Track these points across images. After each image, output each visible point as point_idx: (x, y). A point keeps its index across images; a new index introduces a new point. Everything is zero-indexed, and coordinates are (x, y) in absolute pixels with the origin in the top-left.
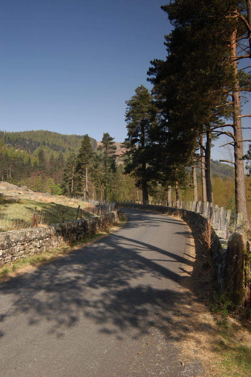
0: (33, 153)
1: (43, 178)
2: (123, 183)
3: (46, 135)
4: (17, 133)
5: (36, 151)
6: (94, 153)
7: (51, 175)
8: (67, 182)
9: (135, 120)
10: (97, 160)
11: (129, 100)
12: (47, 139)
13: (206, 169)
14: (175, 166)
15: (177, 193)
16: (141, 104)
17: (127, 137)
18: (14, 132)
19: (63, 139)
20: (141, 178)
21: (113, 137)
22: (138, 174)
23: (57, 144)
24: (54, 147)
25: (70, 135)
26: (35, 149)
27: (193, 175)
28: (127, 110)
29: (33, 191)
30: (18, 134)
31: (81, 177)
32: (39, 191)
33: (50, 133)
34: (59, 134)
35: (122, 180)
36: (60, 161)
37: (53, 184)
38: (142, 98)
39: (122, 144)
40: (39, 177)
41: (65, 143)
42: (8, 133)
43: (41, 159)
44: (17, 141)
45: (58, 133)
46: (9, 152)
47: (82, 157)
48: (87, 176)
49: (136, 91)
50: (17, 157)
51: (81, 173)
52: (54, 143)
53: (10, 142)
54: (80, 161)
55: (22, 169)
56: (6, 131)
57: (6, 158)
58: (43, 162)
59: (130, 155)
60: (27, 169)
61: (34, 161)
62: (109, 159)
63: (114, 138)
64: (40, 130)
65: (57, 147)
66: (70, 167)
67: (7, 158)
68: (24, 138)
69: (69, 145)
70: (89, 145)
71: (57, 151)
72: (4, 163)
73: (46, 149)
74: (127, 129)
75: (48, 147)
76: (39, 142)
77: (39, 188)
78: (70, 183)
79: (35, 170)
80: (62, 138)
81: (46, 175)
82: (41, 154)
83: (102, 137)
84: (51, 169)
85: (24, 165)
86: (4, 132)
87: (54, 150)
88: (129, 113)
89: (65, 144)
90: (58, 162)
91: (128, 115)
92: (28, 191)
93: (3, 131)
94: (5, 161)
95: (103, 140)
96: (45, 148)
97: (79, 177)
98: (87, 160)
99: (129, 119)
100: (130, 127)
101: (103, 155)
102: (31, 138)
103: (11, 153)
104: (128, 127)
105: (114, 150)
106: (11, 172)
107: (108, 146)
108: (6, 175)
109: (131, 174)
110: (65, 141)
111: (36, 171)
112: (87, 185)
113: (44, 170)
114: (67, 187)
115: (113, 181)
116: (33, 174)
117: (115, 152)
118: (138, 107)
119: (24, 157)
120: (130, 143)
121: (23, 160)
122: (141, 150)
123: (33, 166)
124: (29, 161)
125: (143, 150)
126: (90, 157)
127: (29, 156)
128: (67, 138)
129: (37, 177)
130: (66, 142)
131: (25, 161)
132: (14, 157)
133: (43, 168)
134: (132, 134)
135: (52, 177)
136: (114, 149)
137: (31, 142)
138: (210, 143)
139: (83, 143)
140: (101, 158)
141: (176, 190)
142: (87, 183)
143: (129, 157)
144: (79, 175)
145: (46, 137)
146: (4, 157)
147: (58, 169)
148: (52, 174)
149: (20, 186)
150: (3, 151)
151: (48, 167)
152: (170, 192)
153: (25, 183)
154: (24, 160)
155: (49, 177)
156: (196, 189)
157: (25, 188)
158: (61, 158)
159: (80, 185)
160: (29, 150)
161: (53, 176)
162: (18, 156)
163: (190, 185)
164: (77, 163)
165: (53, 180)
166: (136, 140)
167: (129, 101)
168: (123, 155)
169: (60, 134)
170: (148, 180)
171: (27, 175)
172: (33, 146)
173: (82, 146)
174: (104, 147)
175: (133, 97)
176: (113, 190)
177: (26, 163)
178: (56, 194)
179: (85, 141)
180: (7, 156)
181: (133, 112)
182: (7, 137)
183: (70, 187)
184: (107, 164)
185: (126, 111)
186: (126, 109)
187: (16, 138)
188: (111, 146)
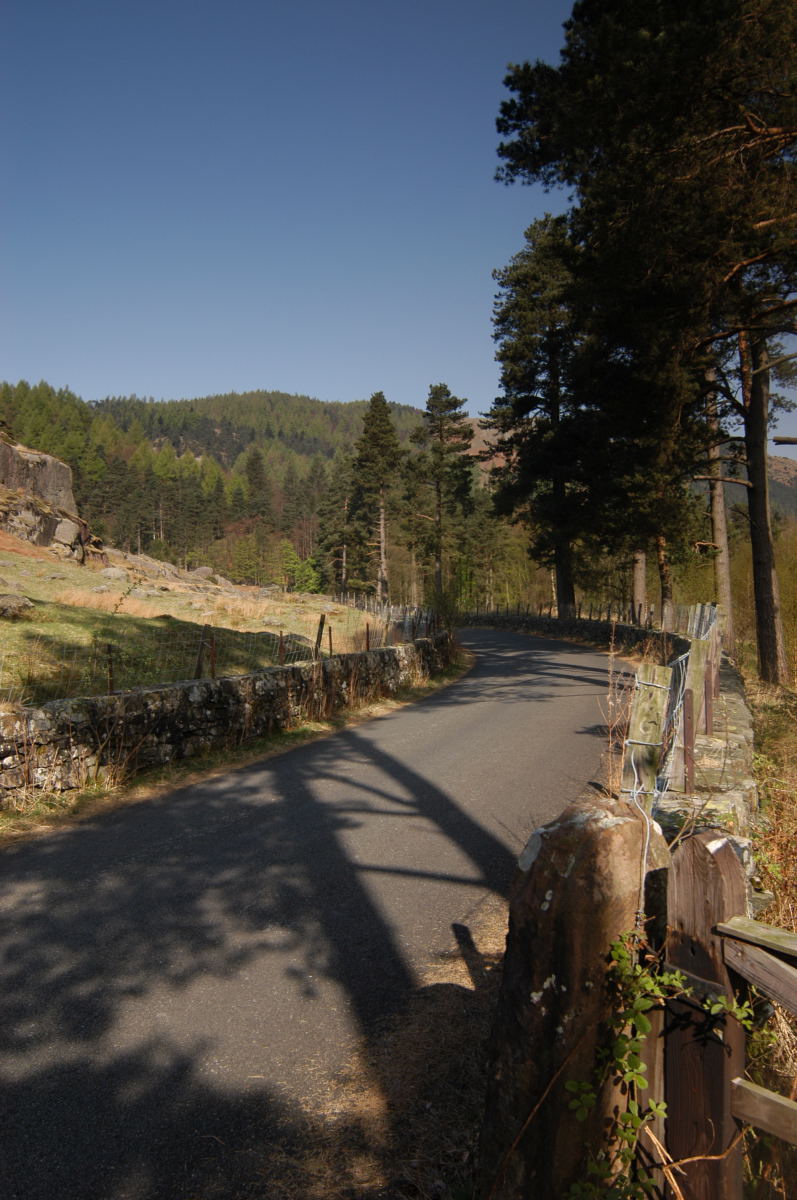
0: (236, 462)
1: (261, 540)
2: (508, 549)
3: (273, 406)
4: (186, 403)
5: (243, 458)
6: (404, 453)
7: (286, 530)
8: (327, 549)
9: (523, 333)
10: (411, 474)
11: (506, 267)
12: (278, 419)
13: (751, 484)
15: (663, 577)
16: (544, 277)
17: (502, 393)
18: (176, 402)
19: (328, 416)
20: (550, 530)
21: (460, 398)
22: (538, 516)
23: (310, 433)
24: (299, 442)
25: (348, 402)
26: (241, 449)
27: (711, 512)
28: (498, 301)
29: (229, 583)
30: (190, 407)
31: (364, 533)
32: (251, 581)
33: (286, 398)
34: (313, 402)
35: (505, 538)
36: (315, 486)
37: (291, 559)
38: (547, 257)
39: (486, 415)
40: (250, 536)
41: (334, 428)
42: (157, 404)
43: (256, 481)
44: (185, 427)
45: (311, 398)
46: (159, 462)
47: (365, 466)
48: (382, 530)
49: (528, 236)
50: (181, 476)
51: (364, 518)
52: (299, 431)
53: (165, 432)
54: (361, 482)
55: (197, 513)
56: (152, 400)
57: (147, 481)
58: (260, 489)
59: (512, 454)
60: (211, 512)
61: (234, 488)
62: (448, 469)
63: (466, 400)
64: (255, 391)
65: (309, 442)
66: (335, 502)
67: (151, 482)
68: (207, 419)
69: (348, 435)
70: (388, 427)
71: (308, 454)
72: (141, 497)
73: (271, 452)
74: (501, 365)
75: (280, 443)
76: (253, 430)
77: (248, 573)
78: (338, 554)
79: (236, 517)
80: (325, 412)
81: (272, 532)
82: (255, 467)
83: (427, 398)
84: (287, 511)
85: (202, 501)
86: (148, 401)
87: (300, 452)
88: (504, 312)
89: (332, 433)
90: (308, 487)
91: (502, 320)
92: (215, 582)
93: (145, 399)
94: (145, 489)
95: (428, 408)
96: (271, 446)
97: (357, 532)
98: (380, 475)
99: (506, 331)
100: (508, 358)
101: (431, 458)
102: (228, 418)
103: (165, 465)
104: (501, 357)
105: (466, 441)
106: (166, 525)
107: (446, 427)
108: (148, 535)
109: (514, 515)
110: (335, 421)
111: (239, 518)
112: (383, 560)
113: (263, 513)
114: (329, 565)
115: (475, 542)
116: (230, 528)
117: (468, 447)
118: (532, 289)
119: (203, 476)
120: (509, 412)
121: (199, 486)
122: (545, 436)
123: (229, 502)
124: (219, 487)
125: (550, 434)
126: (392, 465)
127: (216, 473)
128: (339, 413)
129: (241, 537)
130: (337, 423)
131: (207, 488)
132: (173, 476)
133: (259, 509)
134: (517, 382)
135: (289, 537)
136: (464, 438)
137: (228, 429)
138: (765, 390)
139: (370, 420)
140: (424, 468)
141: (661, 567)
142: (382, 551)
143: (508, 461)
144: (357, 524)
145: (275, 411)
146: (142, 477)
147: (308, 510)
148: (288, 527)
149: (190, 567)
150: (137, 460)
151: (278, 505)
152: (640, 574)
153: (204, 557)
154: (203, 485)
155: (282, 537)
156: (723, 558)
157: (205, 572)
158: (316, 475)
160: (223, 454)
161: (292, 532)
162: (186, 474)
163: (704, 549)
164: (353, 488)
165: (291, 545)
166: (532, 403)
167: (506, 271)
168: (488, 452)
169: (319, 402)
170: (573, 536)
171: (212, 531)
172: (234, 443)
173: (366, 432)
174: (431, 432)
175: (517, 256)
176: (477, 572)
177: (210, 495)
178: (303, 591)
179: (373, 416)
180: (150, 475)
181: (515, 306)
182: (157, 416)
183: (338, 565)
184: (444, 487)
185: (496, 304)
186: (496, 297)
187: (182, 421)
188: (456, 426)
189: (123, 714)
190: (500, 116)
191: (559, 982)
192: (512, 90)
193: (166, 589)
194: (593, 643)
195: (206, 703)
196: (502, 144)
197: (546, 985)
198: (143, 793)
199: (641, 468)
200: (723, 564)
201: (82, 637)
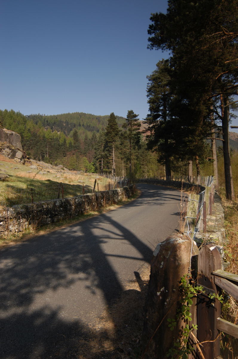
0: (70, 134)
1: (77, 157)
2: (151, 160)
3: (81, 117)
4: (55, 116)
5: (72, 133)
6: (120, 131)
7: (85, 154)
8: (97, 160)
9: (156, 95)
10: (122, 137)
12: (82, 121)
13: (224, 140)
14: (190, 138)
15: (197, 168)
16: (162, 78)
17: (149, 113)
18: (52, 116)
19: (97, 120)
20: (164, 154)
21: (137, 114)
22: (160, 150)
23: (92, 125)
24: (89, 128)
26: (71, 130)
27: (212, 148)
28: (148, 85)
29: (68, 170)
30: (56, 117)
31: (108, 155)
32: (74, 169)
33: (85, 114)
34: (93, 115)
35: (150, 156)
36: (93, 141)
37: (86, 163)
38: (163, 72)
39: (145, 119)
40: (74, 156)
41: (99, 123)
43: (76, 139)
44: (55, 123)
45: (92, 114)
47: (108, 135)
48: (113, 154)
49: (157, 66)
50: (53, 138)
51: (108, 150)
52: (89, 124)
53: (48, 125)
54: (107, 140)
55: (58, 149)
56: (44, 115)
58: (77, 142)
59: (152, 131)
60: (62, 149)
61: (69, 141)
62: (133, 136)
64: (75, 112)
65: (92, 128)
66: (100, 146)
67: (44, 140)
68: (61, 121)
69: (103, 126)
70: (115, 123)
71: (91, 131)
72: (41, 144)
73: (80, 131)
74: (149, 104)
75: (83, 128)
76: (75, 124)
77: (74, 167)
78: (100, 161)
79: (70, 150)
80: (96, 119)
81: (81, 155)
82: (75, 135)
83: (127, 114)
84: (85, 148)
85: (60, 146)
86: (43, 115)
87: (89, 131)
88: (150, 88)
89: (99, 125)
90: (91, 141)
91: (149, 91)
92: (64, 170)
93: (42, 115)
94: (42, 142)
95: (127, 117)
96: (80, 129)
97: (106, 155)
98: (113, 138)
99: (150, 94)
100: (151, 102)
101: (128, 132)
102: (67, 121)
103: (48, 135)
104: (149, 102)
105: (138, 127)
106: (49, 152)
107: (133, 123)
108: (44, 155)
109: (153, 150)
110: (99, 121)
111: (71, 151)
112: (114, 163)
113: (78, 149)
114: (98, 165)
115: (141, 158)
116: (68, 153)
117: (139, 129)
118: (159, 81)
119: (60, 138)
120: (152, 119)
121: (59, 141)
122: (162, 126)
123: (68, 146)
124: (65, 141)
125: (164, 125)
126: (116, 135)
127: (64, 137)
128: (101, 119)
129: (71, 156)
131: (61, 141)
132: (51, 138)
133: (77, 148)
134: (154, 109)
135: (86, 156)
136: (138, 126)
137: (67, 124)
138: (228, 112)
139: (110, 121)
140: (126, 135)
141: (197, 165)
142: (114, 160)
143: (151, 133)
144: (106, 152)
145: (81, 119)
146: (42, 138)
147: (91, 148)
149: (56, 165)
150: (40, 133)
151: (82, 146)
152: (191, 167)
153: (60, 162)
154: (60, 140)
155: (84, 156)
156: (215, 162)
157: (61, 167)
158: (94, 137)
159: (109, 163)
160: (66, 131)
162: (55, 137)
163: (210, 160)
164: (105, 141)
165: (86, 159)
166: (158, 116)
167: (150, 76)
168: (145, 131)
169: (94, 115)
170: (171, 156)
171: (63, 154)
172: (69, 128)
173: (109, 125)
174: (128, 125)
175: (154, 72)
176: (142, 166)
177: (62, 144)
178: (90, 172)
179: (111, 120)
180: (44, 138)
181: (153, 87)
182: (46, 120)
183: (100, 165)
184: (132, 141)
185: (147, 86)
186: (148, 84)
187: (54, 121)
188: (136, 123)
189: (36, 209)
190: (149, 29)
191: (165, 289)
192: (152, 21)
193: (49, 172)
194: (176, 188)
195: (61, 206)
196: (149, 38)
197: (162, 290)
198: (42, 233)
199: (191, 135)
200: (215, 164)
201: (24, 186)
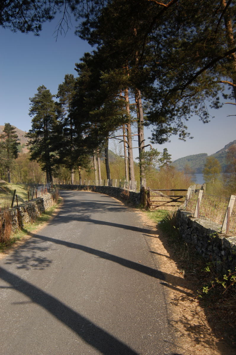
13: (106, 158)
16: (44, 102)
17: (32, 129)
27: (94, 162)
38: (45, 97)
49: (38, 90)
62: (11, 146)
88: (32, 109)
95: (5, 129)
99: (33, 113)
101: (6, 143)
104: (34, 121)
107: (10, 135)
136: (15, 138)
140: (4, 145)
141: (79, 173)
152: (73, 174)
166: (40, 132)
167: (33, 98)
168: (28, 144)
174: (6, 136)
175: (36, 95)
181: (37, 108)
184: (10, 151)
186: (30, 104)
188: (13, 135)
200: (96, 172)
